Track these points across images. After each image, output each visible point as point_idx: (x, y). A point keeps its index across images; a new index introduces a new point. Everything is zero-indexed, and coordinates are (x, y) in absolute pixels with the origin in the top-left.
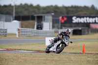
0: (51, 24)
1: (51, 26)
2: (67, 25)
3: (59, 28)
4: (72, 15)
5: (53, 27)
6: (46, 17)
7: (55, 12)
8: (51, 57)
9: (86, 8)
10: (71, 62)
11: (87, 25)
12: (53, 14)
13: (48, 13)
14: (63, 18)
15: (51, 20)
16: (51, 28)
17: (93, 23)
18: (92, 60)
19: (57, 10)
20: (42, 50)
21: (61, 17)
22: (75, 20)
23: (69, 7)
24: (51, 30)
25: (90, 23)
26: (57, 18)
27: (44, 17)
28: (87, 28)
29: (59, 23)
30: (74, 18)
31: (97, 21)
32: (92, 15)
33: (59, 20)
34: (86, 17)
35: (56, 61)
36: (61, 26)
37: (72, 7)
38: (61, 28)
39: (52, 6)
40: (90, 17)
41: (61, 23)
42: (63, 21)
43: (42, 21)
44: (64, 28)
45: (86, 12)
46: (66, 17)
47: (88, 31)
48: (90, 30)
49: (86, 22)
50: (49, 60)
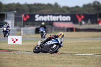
0: (13, 22)
1: (13, 24)
2: (30, 23)
3: (21, 26)
4: (35, 13)
5: (15, 25)
6: (8, 15)
7: (17, 10)
8: (14, 56)
9: (49, 5)
10: (34, 61)
11: (51, 23)
12: (15, 12)
13: (10, 10)
14: (25, 16)
15: (14, 18)
16: (13, 26)
17: (56, 21)
18: (56, 59)
19: (19, 8)
20: (4, 48)
21: (23, 15)
22: (38, 18)
23: (31, 5)
24: (13, 28)
25: (53, 21)
26: (20, 16)
27: (7, 14)
28: (50, 26)
29: (21, 21)
30: (37, 16)
31: (61, 20)
32: (56, 13)
33: (21, 18)
34: (50, 15)
35: (19, 60)
36: (23, 24)
37: (35, 5)
38: (24, 27)
39: (14, 4)
40: (53, 15)
41: (24, 21)
42: (25, 19)
43: (4, 19)
44: (26, 26)
45: (49, 10)
46: (28, 15)
47: (51, 30)
48: (53, 28)
49: (49, 20)
50: (11, 59)
